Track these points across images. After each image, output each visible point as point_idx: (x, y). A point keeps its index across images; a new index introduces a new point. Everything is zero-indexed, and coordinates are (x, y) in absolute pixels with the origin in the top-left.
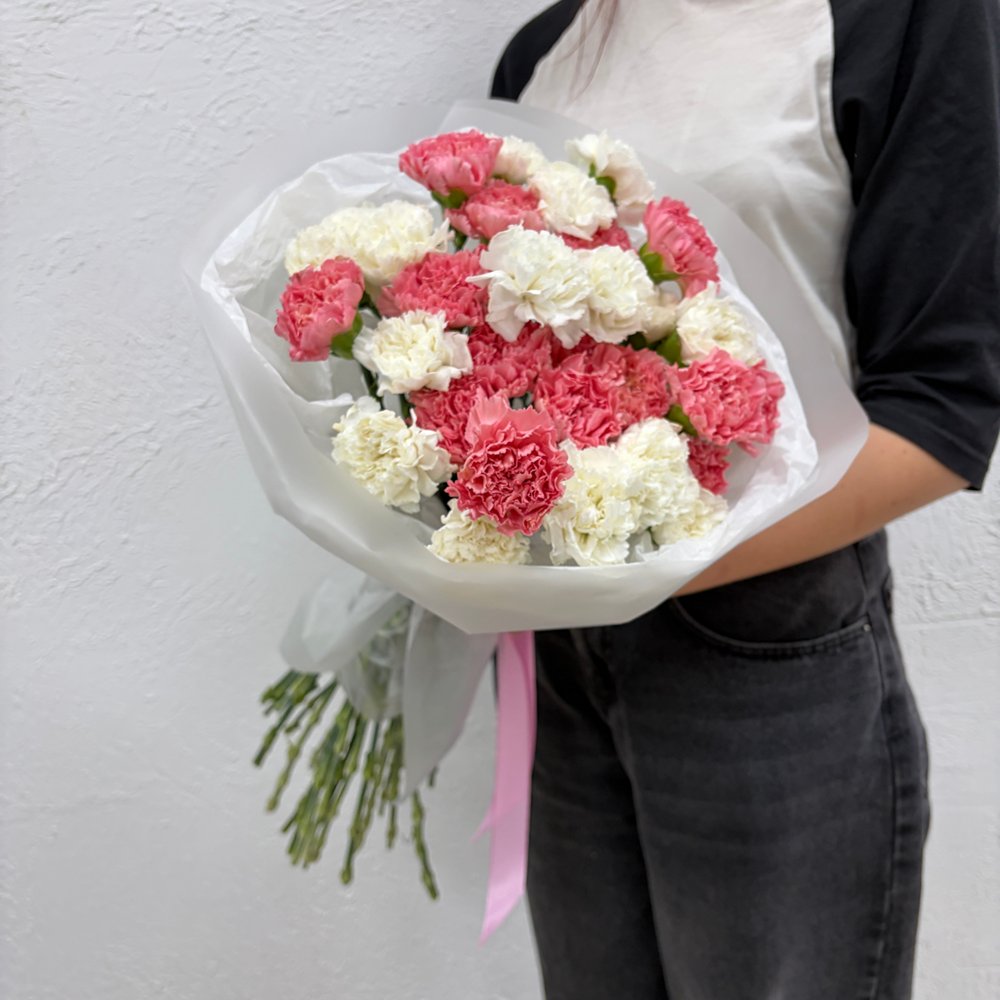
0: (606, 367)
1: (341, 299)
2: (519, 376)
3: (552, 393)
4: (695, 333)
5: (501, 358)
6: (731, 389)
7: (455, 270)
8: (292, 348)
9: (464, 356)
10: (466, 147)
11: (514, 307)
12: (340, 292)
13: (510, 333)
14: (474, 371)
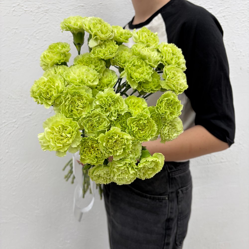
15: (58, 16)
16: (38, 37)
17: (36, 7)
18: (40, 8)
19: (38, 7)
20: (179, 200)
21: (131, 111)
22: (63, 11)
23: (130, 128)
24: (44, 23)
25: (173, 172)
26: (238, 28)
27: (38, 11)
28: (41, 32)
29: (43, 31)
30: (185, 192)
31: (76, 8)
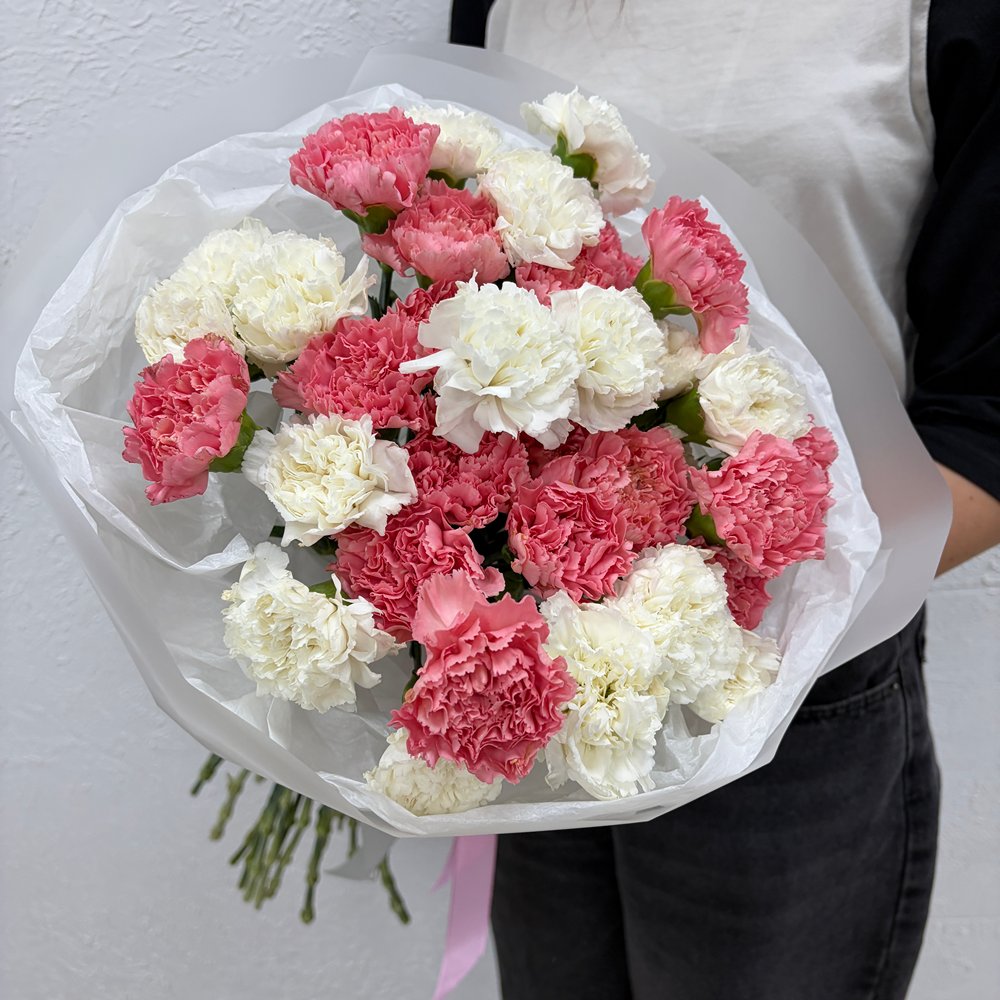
0: (605, 463)
1: (215, 413)
2: (484, 502)
3: (533, 520)
4: (725, 407)
5: (456, 474)
6: (781, 493)
7: (381, 346)
8: (150, 485)
9: (405, 479)
10: (386, 140)
11: (474, 408)
12: (214, 401)
13: (469, 443)
14: (420, 498)
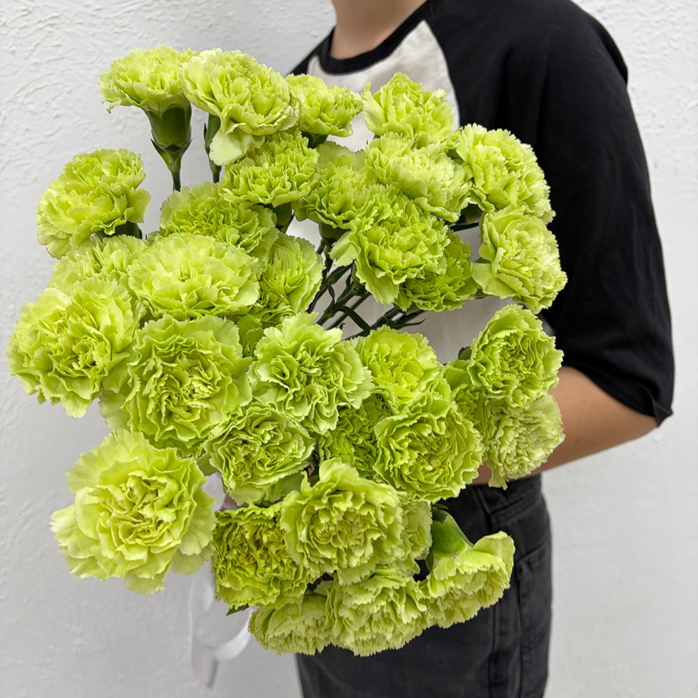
15: (93, 35)
16: (32, 108)
17: (17, 11)
18: (30, 13)
19: (23, 10)
20: (523, 590)
21: (383, 390)
22: (106, 18)
23: (389, 458)
24: (48, 59)
25: (502, 512)
26: (643, 43)
27: (25, 24)
28: (42, 88)
29: (47, 86)
30: (537, 564)
31: (146, 6)
